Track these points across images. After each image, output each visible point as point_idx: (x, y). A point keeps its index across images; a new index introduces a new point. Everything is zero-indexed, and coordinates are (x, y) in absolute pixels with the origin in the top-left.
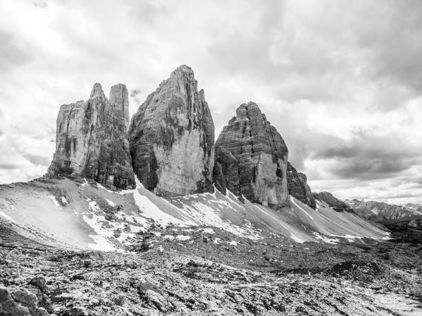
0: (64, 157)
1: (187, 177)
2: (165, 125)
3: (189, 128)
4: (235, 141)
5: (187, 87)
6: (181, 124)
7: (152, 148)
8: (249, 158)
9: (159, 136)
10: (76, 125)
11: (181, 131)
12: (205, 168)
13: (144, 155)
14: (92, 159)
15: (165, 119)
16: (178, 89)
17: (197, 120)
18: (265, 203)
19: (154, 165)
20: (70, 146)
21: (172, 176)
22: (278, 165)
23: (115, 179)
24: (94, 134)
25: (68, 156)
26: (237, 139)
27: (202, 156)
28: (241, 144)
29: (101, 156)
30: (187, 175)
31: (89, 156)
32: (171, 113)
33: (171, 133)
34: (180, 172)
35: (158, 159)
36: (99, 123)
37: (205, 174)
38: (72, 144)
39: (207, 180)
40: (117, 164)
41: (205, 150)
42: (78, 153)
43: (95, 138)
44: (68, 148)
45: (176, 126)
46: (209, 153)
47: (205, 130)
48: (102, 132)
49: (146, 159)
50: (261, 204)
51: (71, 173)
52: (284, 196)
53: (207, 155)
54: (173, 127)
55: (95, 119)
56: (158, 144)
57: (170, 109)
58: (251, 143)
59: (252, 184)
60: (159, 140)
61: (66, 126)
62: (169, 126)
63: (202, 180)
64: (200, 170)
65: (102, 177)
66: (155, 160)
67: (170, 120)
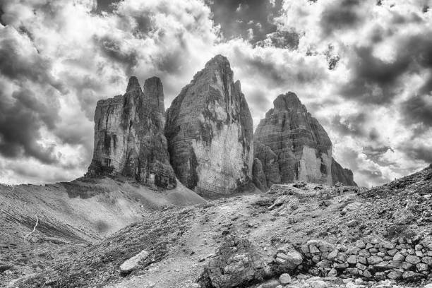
0: (104, 155)
1: (226, 175)
2: (203, 120)
3: (228, 122)
4: (273, 135)
5: (224, 79)
6: (219, 118)
7: (190, 144)
8: (291, 153)
9: (198, 132)
11: (219, 126)
12: (245, 165)
13: (183, 151)
14: (132, 156)
15: (203, 113)
16: (215, 80)
17: (234, 114)
19: (194, 162)
20: (110, 142)
21: (212, 173)
22: (322, 161)
23: (156, 177)
24: (133, 131)
25: (108, 153)
26: (275, 133)
27: (240, 152)
28: (281, 139)
29: (141, 153)
30: (227, 173)
31: (129, 153)
32: (209, 107)
33: (209, 128)
34: (220, 170)
35: (197, 156)
36: (138, 119)
37: (244, 171)
38: (112, 141)
39: (247, 177)
40: (158, 162)
41: (244, 146)
42: (118, 150)
43: (134, 135)
44: (107, 145)
45: (214, 120)
46: (248, 149)
47: (243, 124)
48: (141, 128)
49: (186, 156)
51: (112, 171)
53: (246, 151)
54: (211, 122)
55: (133, 115)
56: (197, 139)
57: (208, 102)
58: (292, 137)
59: (294, 181)
60: (198, 136)
61: (105, 122)
62: (207, 121)
63: (242, 178)
64: (240, 167)
65: (143, 175)
66: (194, 156)
67: (208, 114)
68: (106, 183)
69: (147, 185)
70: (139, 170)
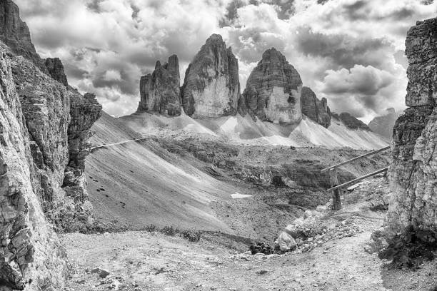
0: (144, 103)
1: (216, 107)
3: (216, 77)
4: (258, 79)
5: (215, 51)
6: (210, 75)
9: (195, 85)
10: (148, 86)
11: (210, 80)
13: (187, 96)
14: (157, 102)
15: (199, 74)
16: (208, 53)
17: (223, 70)
18: (276, 122)
19: (193, 101)
20: (146, 97)
21: (204, 106)
22: (291, 95)
24: (157, 90)
25: (146, 102)
26: (260, 77)
27: (227, 93)
28: (262, 81)
30: (216, 106)
32: (203, 70)
33: (203, 82)
35: (195, 98)
36: (160, 84)
39: (232, 107)
41: (230, 89)
42: (150, 100)
43: (158, 92)
46: (234, 90)
47: (231, 75)
48: (162, 88)
49: (188, 98)
50: (272, 122)
51: (147, 110)
52: (297, 116)
53: (232, 92)
54: (204, 79)
55: (157, 82)
56: (195, 90)
57: (202, 67)
58: (268, 80)
59: (264, 109)
60: (195, 88)
61: (144, 87)
62: (201, 78)
63: (227, 108)
64: (226, 102)
65: (162, 110)
66: (193, 99)
67: (203, 75)
68: (145, 115)
69: (164, 115)
70: (160, 108)
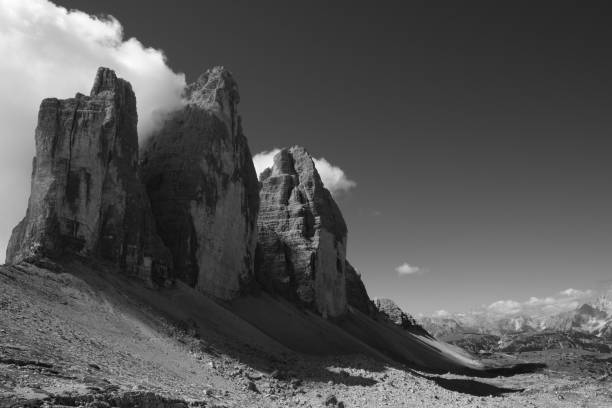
3: (233, 179)
6: (225, 170)
7: (188, 208)
9: (200, 188)
11: (225, 183)
13: (174, 220)
14: (112, 221)
15: (207, 158)
19: (194, 240)
22: (338, 254)
23: (153, 264)
25: (75, 209)
27: (243, 231)
29: (128, 216)
30: (227, 263)
32: (213, 148)
34: (220, 257)
35: (197, 229)
36: (119, 149)
38: (83, 186)
41: (247, 221)
44: (72, 192)
45: (219, 171)
51: (80, 247)
53: (249, 229)
56: (199, 201)
57: (211, 140)
59: (311, 281)
62: (211, 172)
63: (244, 272)
64: (243, 254)
65: (131, 259)
66: (194, 231)
67: (212, 161)
69: (138, 278)
70: (125, 248)
